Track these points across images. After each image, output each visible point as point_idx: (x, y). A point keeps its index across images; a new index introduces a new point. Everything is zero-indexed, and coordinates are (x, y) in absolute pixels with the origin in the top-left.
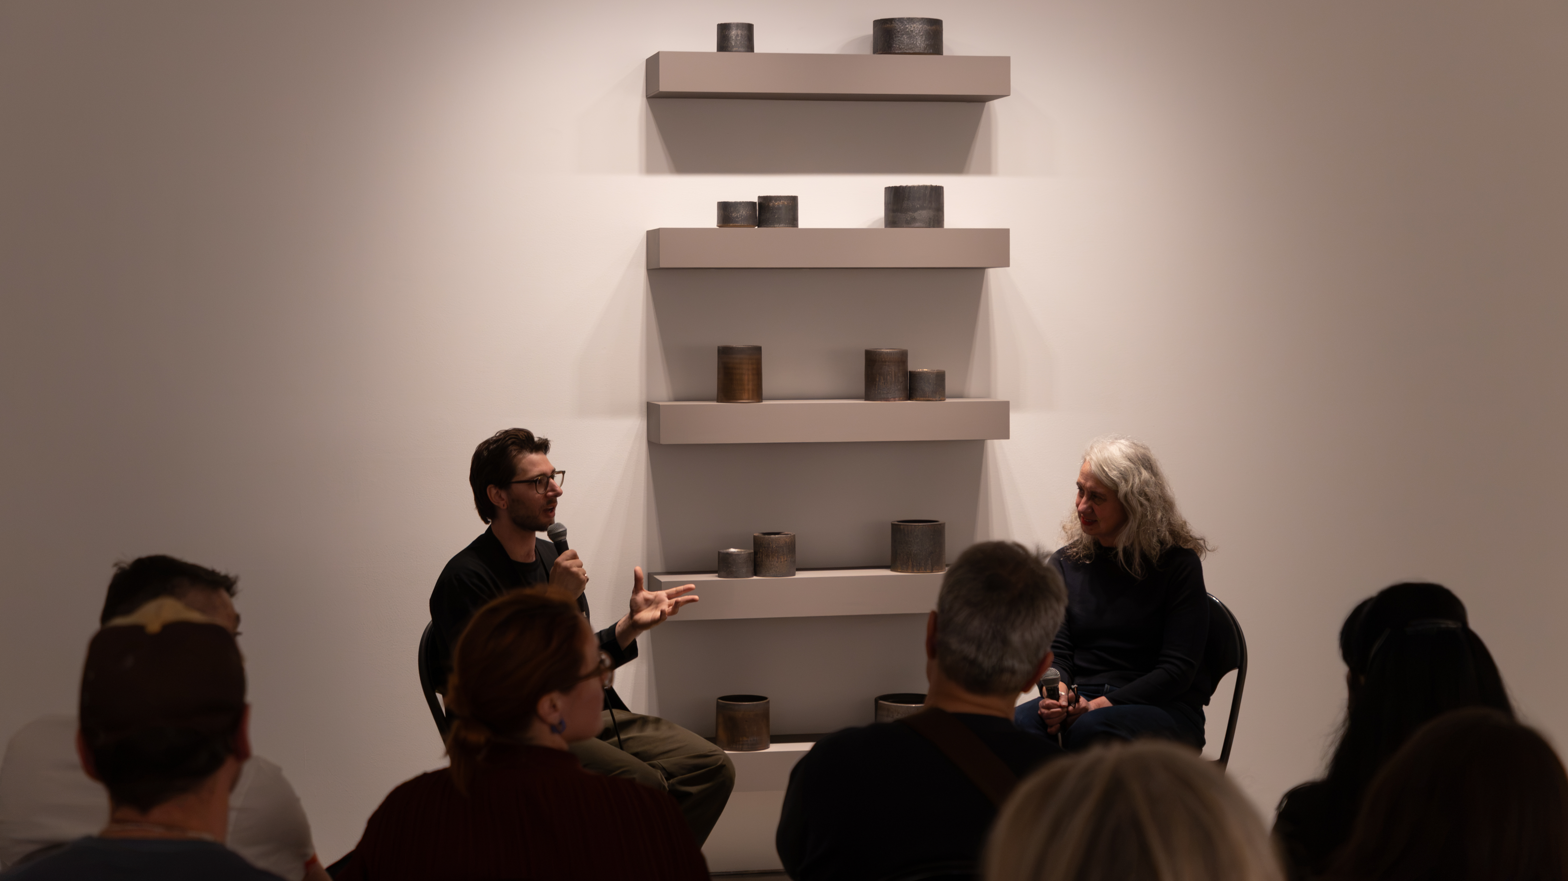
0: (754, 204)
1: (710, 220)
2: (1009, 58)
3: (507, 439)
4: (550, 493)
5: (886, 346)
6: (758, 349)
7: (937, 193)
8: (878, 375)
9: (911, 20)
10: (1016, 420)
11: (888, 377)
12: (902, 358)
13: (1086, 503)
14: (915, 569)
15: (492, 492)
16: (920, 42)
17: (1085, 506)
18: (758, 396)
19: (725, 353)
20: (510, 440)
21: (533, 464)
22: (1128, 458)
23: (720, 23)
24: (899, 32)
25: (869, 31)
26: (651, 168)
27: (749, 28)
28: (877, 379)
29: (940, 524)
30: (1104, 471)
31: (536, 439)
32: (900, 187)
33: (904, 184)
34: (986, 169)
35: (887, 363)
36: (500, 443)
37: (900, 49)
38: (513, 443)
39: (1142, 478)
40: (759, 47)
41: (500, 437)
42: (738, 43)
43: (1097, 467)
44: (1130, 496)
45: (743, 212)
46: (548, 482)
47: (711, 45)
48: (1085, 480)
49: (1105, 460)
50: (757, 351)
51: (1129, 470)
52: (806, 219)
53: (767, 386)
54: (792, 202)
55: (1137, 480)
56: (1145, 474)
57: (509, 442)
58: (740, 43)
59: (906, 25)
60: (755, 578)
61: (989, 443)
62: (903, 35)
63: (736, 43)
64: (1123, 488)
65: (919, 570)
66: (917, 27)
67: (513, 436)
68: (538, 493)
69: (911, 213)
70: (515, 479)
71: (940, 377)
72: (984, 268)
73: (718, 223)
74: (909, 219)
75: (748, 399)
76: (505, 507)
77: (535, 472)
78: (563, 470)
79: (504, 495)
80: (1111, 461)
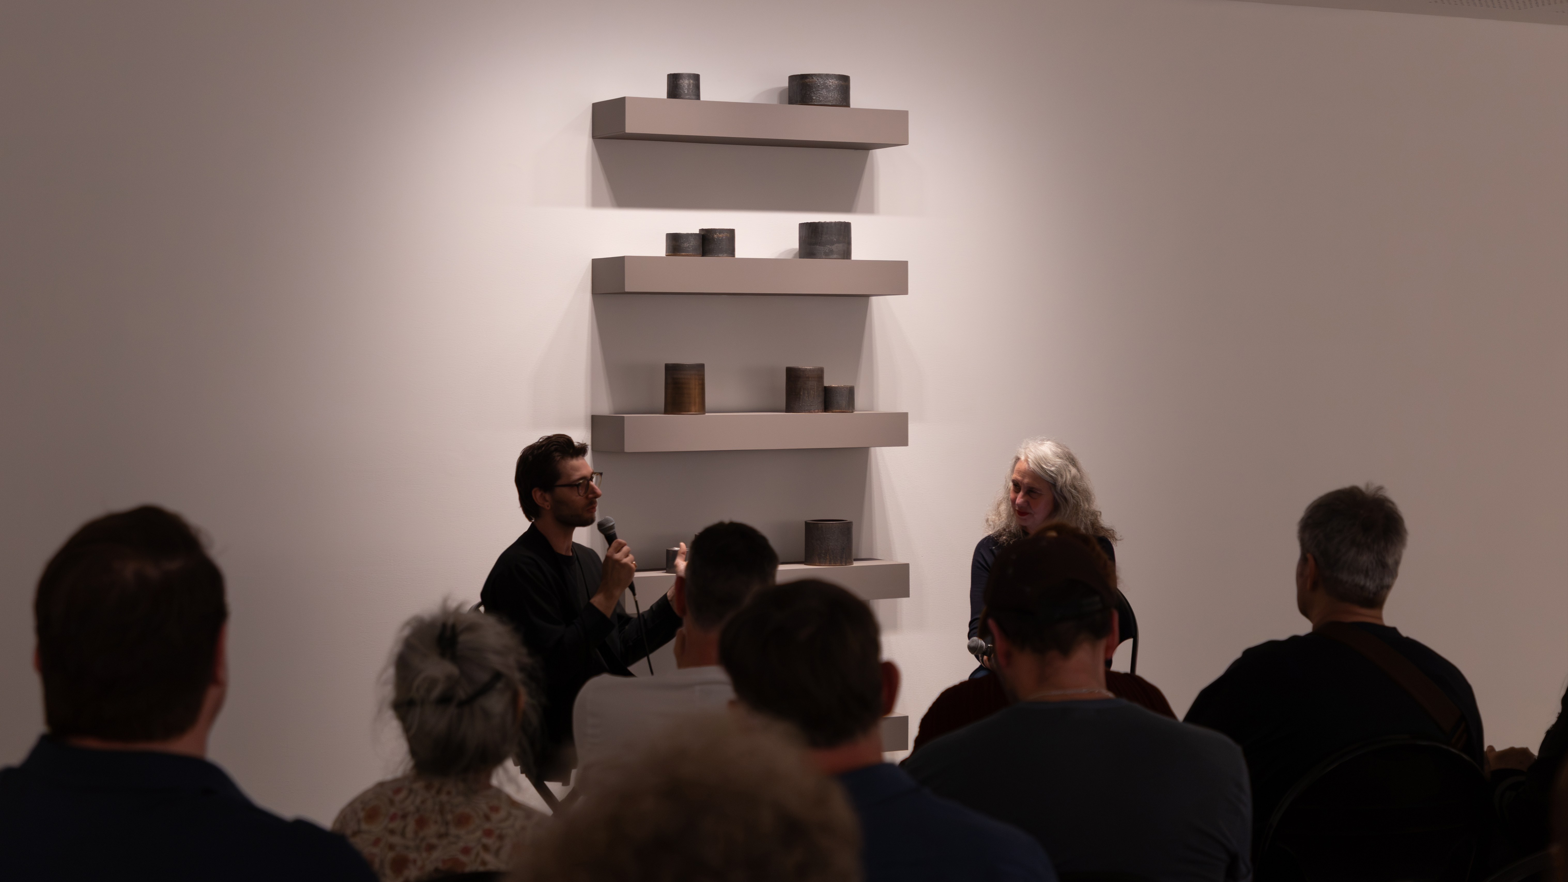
0: (699, 236)
1: (660, 250)
2: (906, 112)
3: (550, 445)
4: (591, 496)
5: (805, 363)
6: (702, 366)
7: (845, 229)
8: (802, 390)
9: (828, 76)
10: (914, 430)
11: (812, 392)
12: (819, 374)
13: (1023, 497)
14: (832, 563)
15: (537, 495)
16: (833, 95)
17: (1022, 500)
18: (702, 409)
19: (671, 369)
20: (554, 447)
21: (574, 468)
23: (669, 73)
24: (819, 86)
25: (785, 84)
26: (596, 202)
27: (696, 78)
28: (802, 393)
29: (849, 522)
30: (1042, 468)
31: (576, 444)
32: (819, 222)
33: (823, 221)
34: (872, 208)
35: (810, 379)
36: (543, 448)
37: (821, 101)
38: (556, 450)
39: (1072, 475)
40: (704, 96)
41: (544, 443)
42: (690, 91)
43: (1035, 464)
44: (1064, 489)
45: (693, 243)
46: (588, 484)
48: (1022, 477)
49: (1041, 459)
50: (701, 368)
51: (1062, 466)
52: (742, 250)
53: (710, 399)
54: (731, 234)
55: (1069, 477)
56: (1074, 471)
57: (553, 448)
58: (692, 91)
59: (825, 80)
61: (873, 450)
62: (823, 88)
63: (688, 91)
64: (1060, 482)
65: (836, 564)
66: (832, 82)
67: (555, 443)
68: (580, 496)
69: (829, 246)
70: (560, 482)
71: (851, 391)
72: (868, 296)
73: (666, 253)
74: (827, 251)
75: (695, 412)
76: (549, 508)
77: (577, 476)
78: (601, 472)
79: (548, 497)
80: (1046, 459)
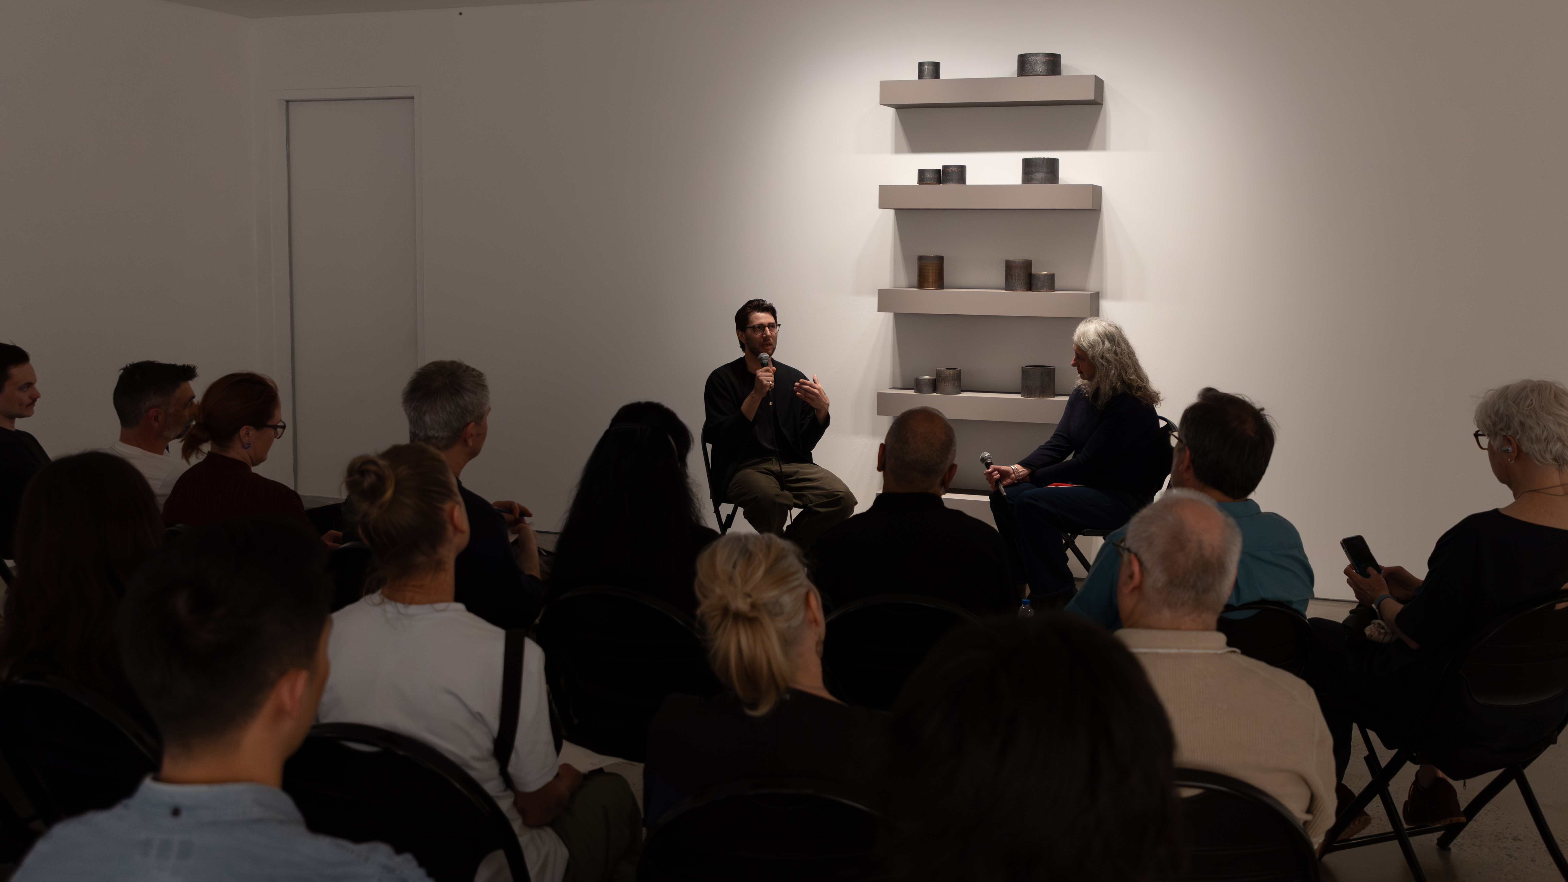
0: (939, 170)
1: (913, 180)
4: (765, 335)
5: (1018, 257)
6: (942, 258)
7: (1054, 162)
9: (1037, 55)
12: (1028, 265)
16: (1040, 68)
18: (940, 286)
19: (922, 259)
21: (758, 318)
22: (1098, 334)
23: (919, 62)
24: (1033, 62)
25: (1015, 62)
26: (898, 150)
27: (936, 64)
28: (1014, 277)
29: (1053, 369)
32: (1037, 158)
33: (1030, 157)
34: (1103, 147)
35: (1019, 268)
39: (1105, 347)
40: (943, 76)
45: (934, 175)
46: (764, 329)
47: (915, 76)
50: (939, 259)
52: (971, 180)
53: (947, 280)
54: (962, 169)
55: (1100, 349)
56: (1108, 345)
58: (932, 73)
59: (1036, 57)
60: (935, 394)
63: (929, 73)
71: (1052, 277)
73: (918, 182)
75: (935, 288)
76: (745, 343)
79: (743, 335)
